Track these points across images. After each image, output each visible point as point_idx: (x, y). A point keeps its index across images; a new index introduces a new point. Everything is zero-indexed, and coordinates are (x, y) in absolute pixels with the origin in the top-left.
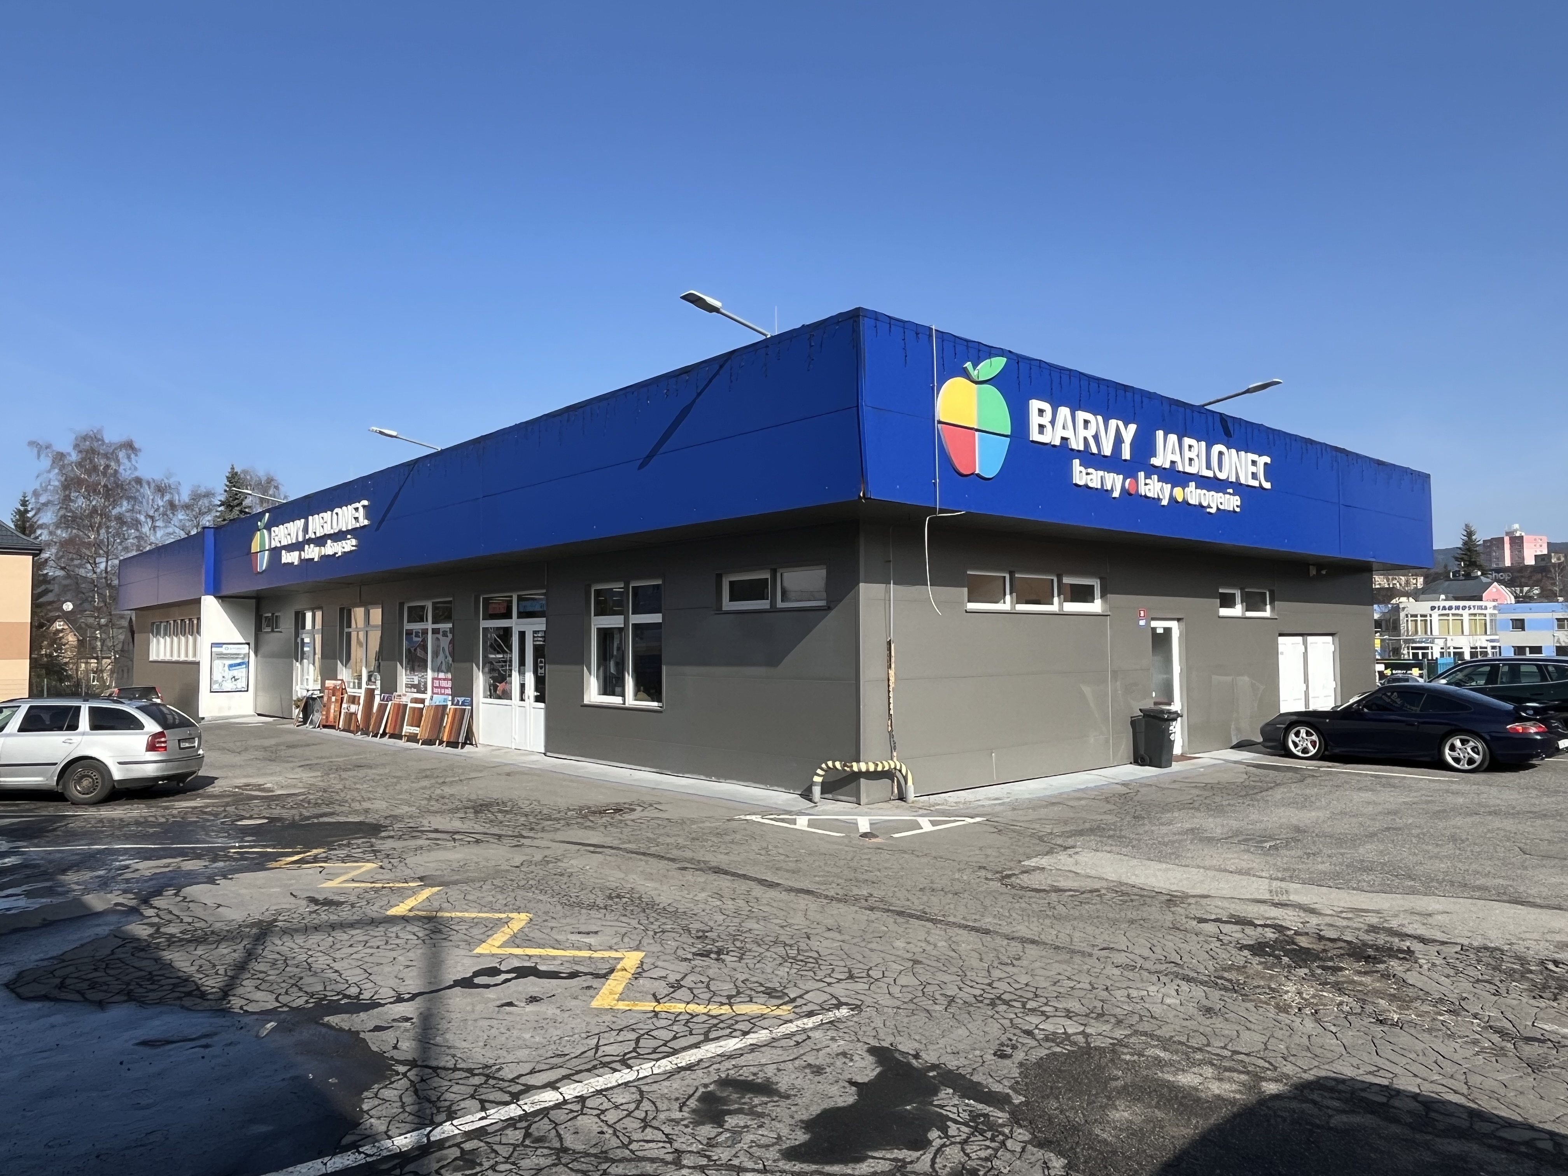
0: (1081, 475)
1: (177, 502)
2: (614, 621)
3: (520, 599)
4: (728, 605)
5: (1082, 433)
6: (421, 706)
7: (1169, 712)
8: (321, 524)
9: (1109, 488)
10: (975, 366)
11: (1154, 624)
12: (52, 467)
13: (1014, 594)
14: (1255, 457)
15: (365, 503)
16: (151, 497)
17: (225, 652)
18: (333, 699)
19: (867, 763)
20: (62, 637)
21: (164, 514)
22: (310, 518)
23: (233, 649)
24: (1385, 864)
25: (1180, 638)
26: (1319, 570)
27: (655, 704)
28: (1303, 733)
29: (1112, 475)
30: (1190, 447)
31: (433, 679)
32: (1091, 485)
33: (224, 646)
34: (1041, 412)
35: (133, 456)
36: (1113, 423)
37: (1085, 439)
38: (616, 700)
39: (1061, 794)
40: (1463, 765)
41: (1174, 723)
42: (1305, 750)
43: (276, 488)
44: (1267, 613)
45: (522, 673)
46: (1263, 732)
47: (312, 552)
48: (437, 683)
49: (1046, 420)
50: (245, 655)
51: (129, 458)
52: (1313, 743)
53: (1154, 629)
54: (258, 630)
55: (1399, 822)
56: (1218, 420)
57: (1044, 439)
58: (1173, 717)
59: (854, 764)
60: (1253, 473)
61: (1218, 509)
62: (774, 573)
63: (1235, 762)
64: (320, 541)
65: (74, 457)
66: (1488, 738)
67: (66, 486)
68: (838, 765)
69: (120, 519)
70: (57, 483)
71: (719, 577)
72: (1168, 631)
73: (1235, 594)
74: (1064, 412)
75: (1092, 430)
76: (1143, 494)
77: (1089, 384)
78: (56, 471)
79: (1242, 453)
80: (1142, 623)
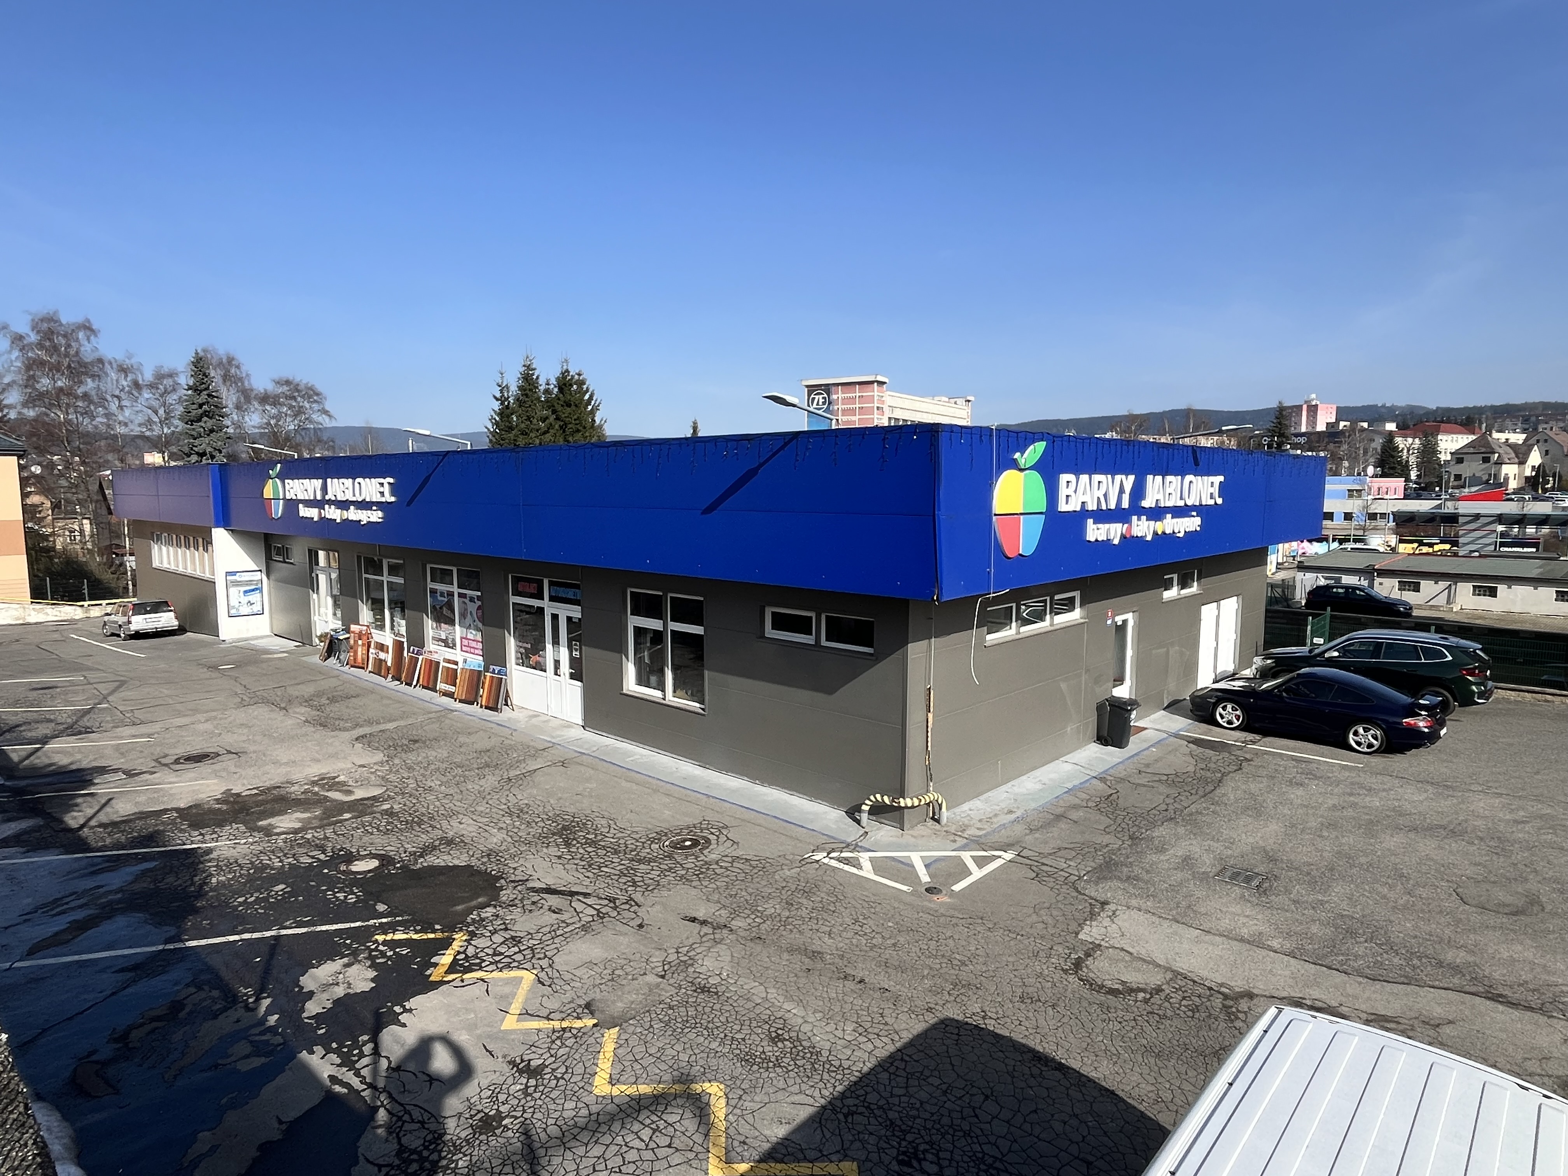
0: (1095, 532)
1: (141, 382)
2: (651, 624)
3: (551, 584)
5: (1096, 494)
6: (455, 667)
8: (339, 488)
9: (1112, 537)
10: (1022, 457)
11: (1117, 619)
12: (11, 347)
13: (1019, 620)
14: (1213, 478)
15: (391, 480)
16: (115, 378)
17: (239, 579)
18: (360, 642)
19: (912, 799)
21: (130, 393)
22: (329, 481)
23: (246, 577)
25: (1133, 627)
27: (700, 706)
28: (1230, 710)
29: (1115, 525)
30: (1170, 483)
31: (462, 638)
32: (1099, 539)
33: (238, 574)
34: (1068, 484)
36: (1118, 478)
37: (1098, 499)
38: (655, 694)
40: (1364, 748)
42: (1230, 722)
43: (238, 367)
44: (1195, 588)
45: (556, 651)
46: (1191, 701)
47: (334, 514)
48: (465, 642)
49: (1071, 490)
50: (258, 581)
51: (88, 340)
52: (1238, 718)
53: (1117, 624)
54: (269, 559)
56: (1190, 452)
57: (1069, 508)
59: (901, 800)
60: (1211, 494)
61: (1185, 532)
62: (818, 613)
64: (342, 505)
65: (33, 337)
66: (1385, 727)
67: (28, 368)
68: (886, 799)
69: (86, 396)
70: (19, 364)
71: (762, 606)
72: (1125, 622)
73: (1173, 578)
74: (1085, 479)
75: (1103, 489)
76: (1135, 535)
77: (1103, 446)
78: (16, 352)
79: (1205, 478)
80: (1109, 622)
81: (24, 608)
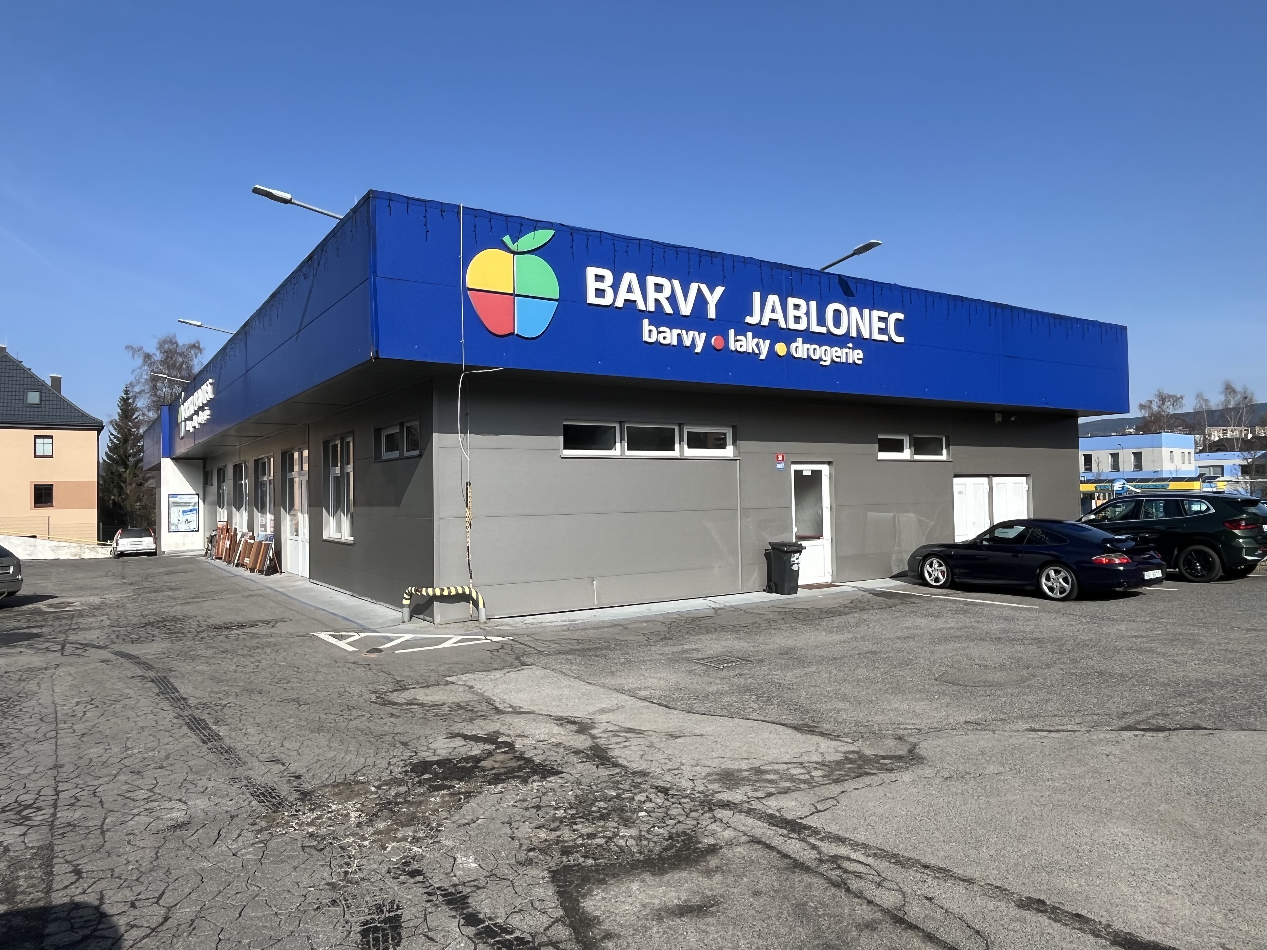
0: (651, 334)
2: (337, 471)
4: (384, 455)
5: (652, 295)
6: (254, 541)
7: (799, 546)
9: (689, 344)
10: (515, 240)
11: (796, 467)
12: (143, 365)
13: (624, 442)
14: (884, 314)
15: (211, 380)
17: (180, 501)
18: (222, 536)
23: (186, 499)
25: (830, 479)
26: (1006, 418)
27: (356, 539)
28: (936, 565)
29: (692, 332)
30: (797, 306)
31: (270, 521)
32: (665, 342)
33: (179, 496)
34: (599, 278)
36: (694, 286)
38: (338, 536)
40: (1056, 594)
41: (797, 555)
42: (937, 580)
44: (944, 456)
45: (302, 513)
47: (196, 422)
49: (606, 285)
50: (195, 503)
52: (943, 573)
56: (835, 282)
57: (607, 301)
58: (798, 549)
59: (430, 589)
60: (880, 329)
61: (832, 360)
62: (403, 426)
63: (866, 590)
64: (197, 413)
65: (158, 356)
66: (1075, 567)
70: (146, 377)
71: (378, 432)
72: (817, 473)
73: (902, 440)
74: (630, 277)
75: (667, 292)
76: (733, 349)
77: (665, 252)
78: (146, 367)
79: (866, 312)
80: (780, 466)
81: (81, 547)
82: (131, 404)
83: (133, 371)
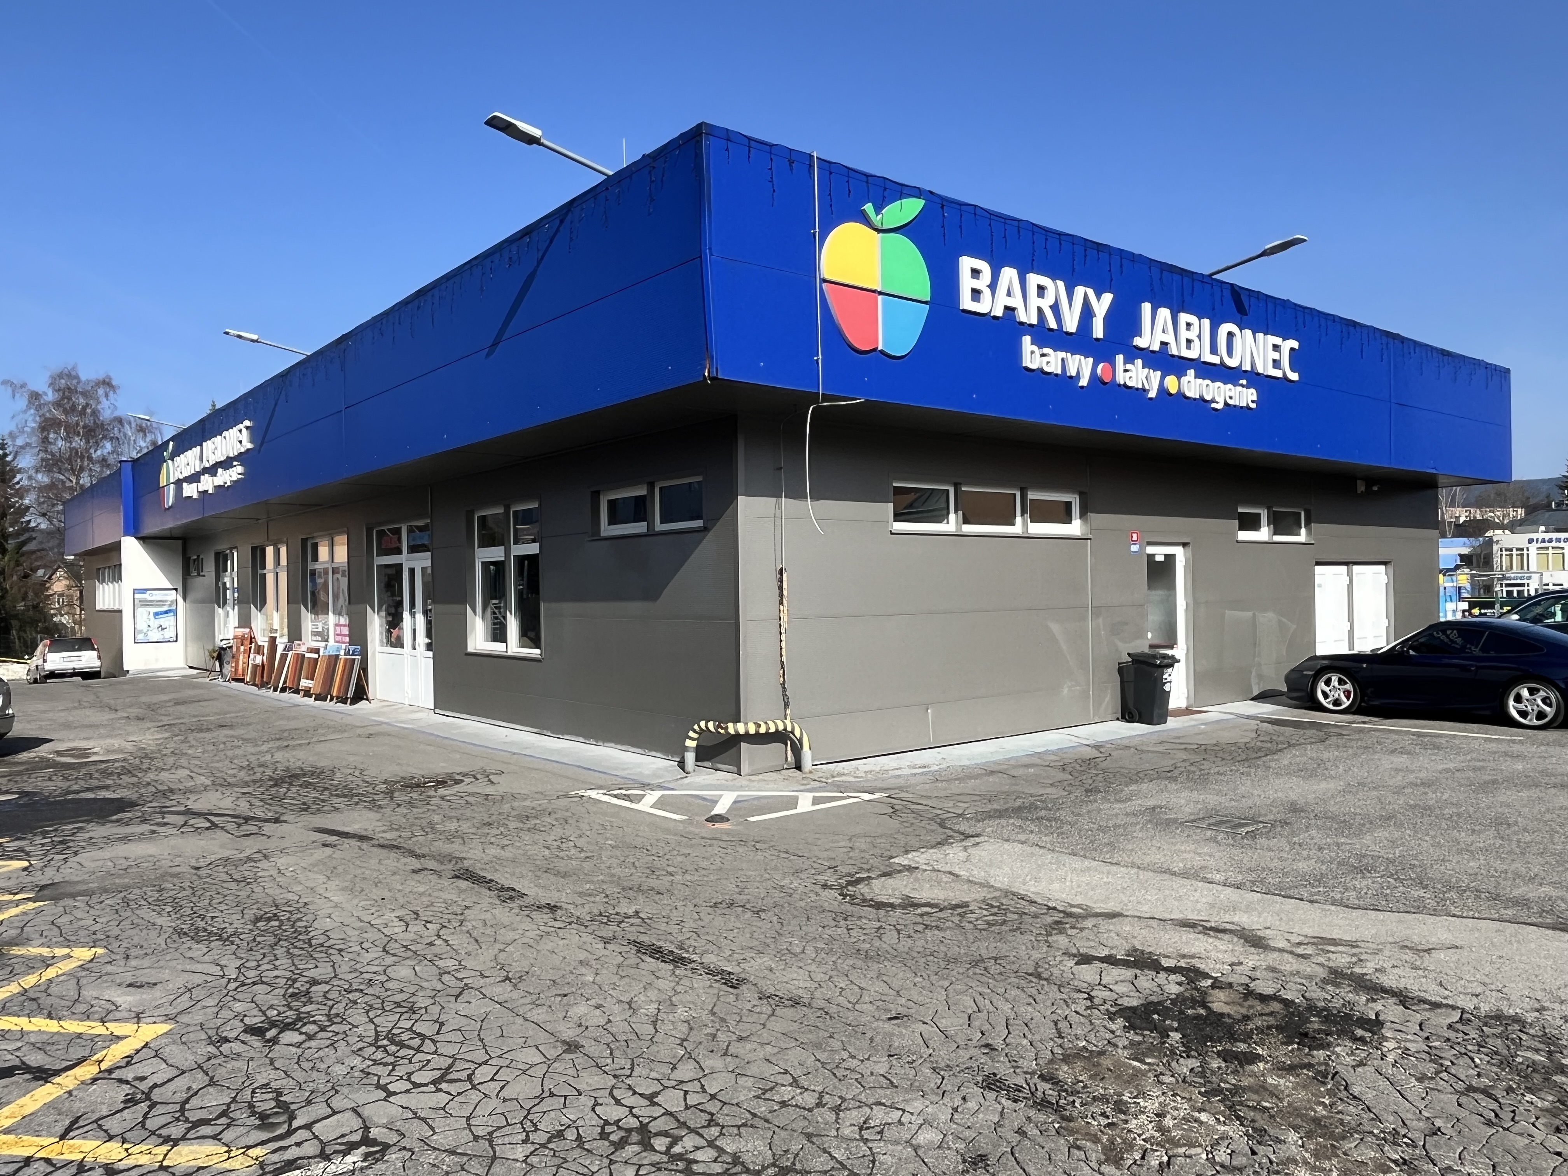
0: (1033, 357)
2: (495, 554)
3: (410, 530)
4: (607, 529)
5: (1034, 301)
6: (316, 656)
7: (1165, 656)
8: (212, 450)
9: (1074, 374)
10: (878, 209)
11: (1150, 550)
12: (29, 408)
13: (960, 513)
14: (1278, 341)
15: (247, 423)
16: (132, 438)
17: (149, 598)
18: (242, 648)
19: (746, 724)
20: (49, 588)
22: (204, 444)
23: (157, 596)
24: (1392, 862)
25: (1186, 567)
26: (1368, 486)
27: (538, 651)
28: (1335, 683)
29: (1077, 357)
30: (1188, 325)
31: (334, 625)
32: (1047, 369)
33: (148, 592)
34: (975, 273)
35: (111, 394)
36: (1080, 291)
37: (1040, 310)
38: (498, 648)
39: (1009, 760)
40: (1531, 720)
41: (1170, 670)
42: (1337, 702)
44: (1302, 537)
45: (413, 615)
46: (1288, 679)
47: (208, 483)
48: (337, 629)
49: (982, 283)
50: (172, 602)
51: (107, 396)
52: (1347, 694)
53: (1151, 557)
54: (186, 574)
55: (1432, 797)
56: (1227, 293)
57: (982, 307)
58: (1172, 662)
59: (731, 725)
60: (1274, 361)
61: (1226, 404)
62: (651, 486)
63: (1248, 717)
64: (212, 470)
65: (50, 396)
67: (44, 428)
68: (711, 726)
70: (34, 425)
71: (596, 496)
72: (1170, 558)
73: (1259, 514)
74: (1009, 274)
75: (1049, 299)
76: (1122, 383)
77: (1046, 239)
78: (32, 411)
79: (1260, 336)
80: (1134, 548)
82: (10, 462)
83: (13, 417)
